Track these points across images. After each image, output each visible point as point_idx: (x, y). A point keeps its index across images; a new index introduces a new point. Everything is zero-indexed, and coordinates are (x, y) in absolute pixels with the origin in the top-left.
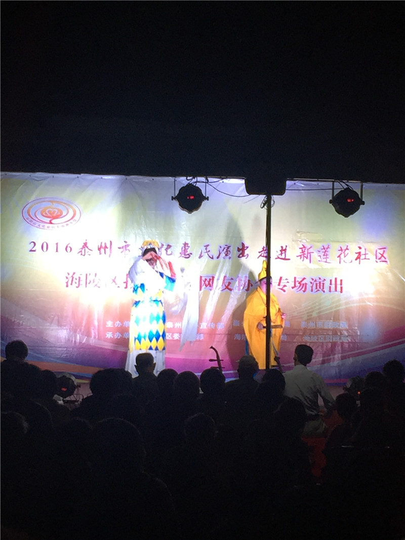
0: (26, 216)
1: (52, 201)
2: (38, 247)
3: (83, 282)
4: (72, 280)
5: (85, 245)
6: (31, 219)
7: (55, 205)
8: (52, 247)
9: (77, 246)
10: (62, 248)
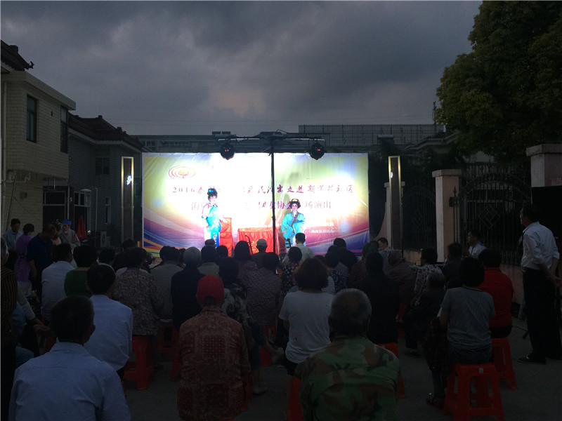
0: (171, 174)
2: (177, 190)
3: (200, 207)
4: (195, 206)
5: (201, 188)
7: (185, 169)
8: (184, 190)
9: (197, 189)
10: (189, 190)
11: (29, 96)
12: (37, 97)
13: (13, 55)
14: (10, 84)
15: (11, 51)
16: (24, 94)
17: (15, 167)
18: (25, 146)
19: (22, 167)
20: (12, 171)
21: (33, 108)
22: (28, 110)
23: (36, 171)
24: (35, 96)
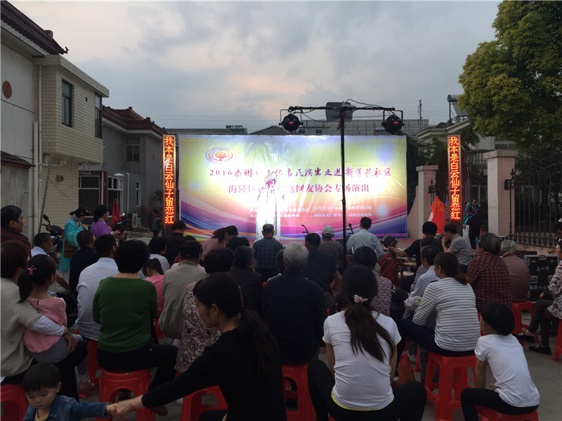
0: (208, 157)
1: (221, 149)
2: (214, 173)
3: (238, 190)
4: (232, 189)
5: (238, 171)
6: (210, 158)
7: (223, 151)
8: (222, 173)
9: (234, 172)
10: (226, 173)
11: (64, 81)
12: (73, 83)
13: (48, 39)
14: (45, 68)
15: (46, 35)
16: (59, 78)
17: (51, 151)
18: (60, 129)
19: (58, 151)
20: (48, 154)
21: (67, 93)
22: (63, 95)
23: (72, 155)
24: (70, 81)
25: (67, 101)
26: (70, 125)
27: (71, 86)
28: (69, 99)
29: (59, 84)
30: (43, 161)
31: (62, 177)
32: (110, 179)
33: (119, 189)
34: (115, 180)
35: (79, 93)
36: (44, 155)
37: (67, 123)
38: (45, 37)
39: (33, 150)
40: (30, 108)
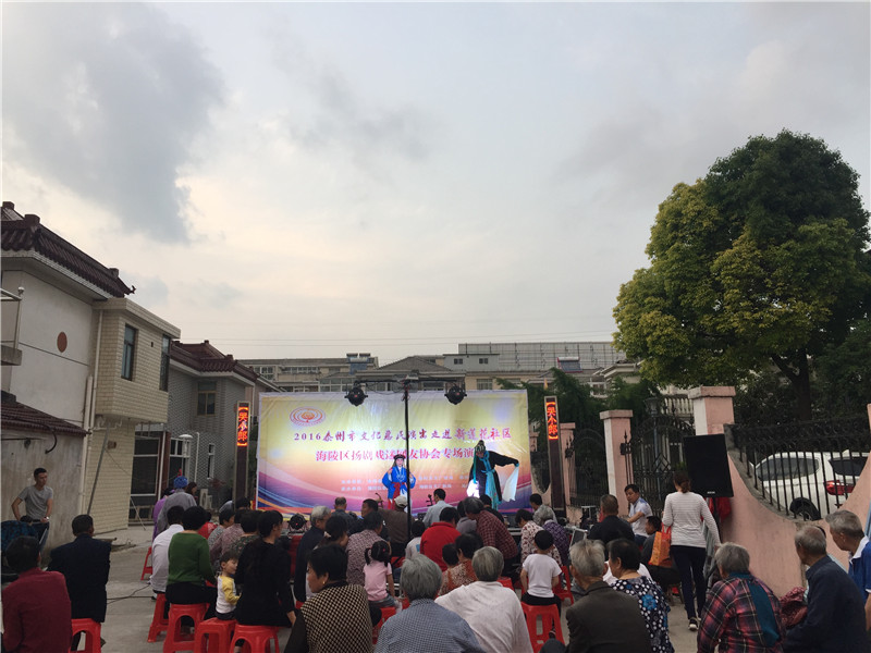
0: (293, 418)
2: (300, 437)
3: (327, 457)
4: (321, 456)
9: (323, 436)
11: (127, 326)
12: (137, 327)
13: (113, 279)
14: (106, 313)
15: (110, 274)
16: (122, 322)
17: (105, 412)
18: (119, 384)
19: (114, 412)
20: (102, 416)
21: (130, 340)
22: (125, 342)
23: (129, 415)
24: (134, 326)
25: (129, 349)
26: (130, 379)
27: (135, 331)
28: (131, 346)
29: (122, 330)
30: (95, 424)
31: (115, 444)
32: (173, 442)
33: (184, 456)
34: (180, 443)
35: (144, 338)
36: (97, 416)
37: (127, 376)
38: (110, 278)
39: (84, 411)
40: (85, 361)
